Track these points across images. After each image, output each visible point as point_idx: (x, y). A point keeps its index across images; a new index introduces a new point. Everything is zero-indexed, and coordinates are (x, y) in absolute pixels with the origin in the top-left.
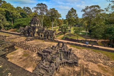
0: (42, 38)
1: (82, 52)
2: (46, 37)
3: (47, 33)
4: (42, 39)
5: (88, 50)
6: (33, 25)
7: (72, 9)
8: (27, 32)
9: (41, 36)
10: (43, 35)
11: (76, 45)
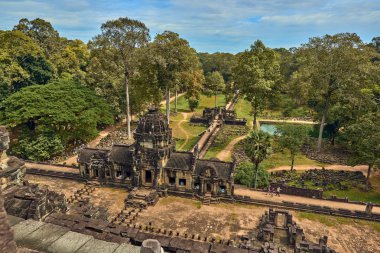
0: (187, 191)
1: (346, 237)
2: (204, 186)
3: (208, 171)
4: (187, 195)
5: (359, 228)
6: (149, 145)
7: (259, 44)
8: (116, 167)
9: (183, 181)
10: (190, 180)
11: (316, 210)
